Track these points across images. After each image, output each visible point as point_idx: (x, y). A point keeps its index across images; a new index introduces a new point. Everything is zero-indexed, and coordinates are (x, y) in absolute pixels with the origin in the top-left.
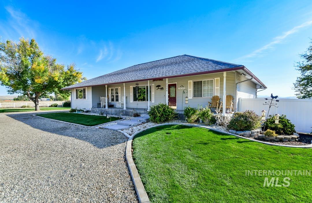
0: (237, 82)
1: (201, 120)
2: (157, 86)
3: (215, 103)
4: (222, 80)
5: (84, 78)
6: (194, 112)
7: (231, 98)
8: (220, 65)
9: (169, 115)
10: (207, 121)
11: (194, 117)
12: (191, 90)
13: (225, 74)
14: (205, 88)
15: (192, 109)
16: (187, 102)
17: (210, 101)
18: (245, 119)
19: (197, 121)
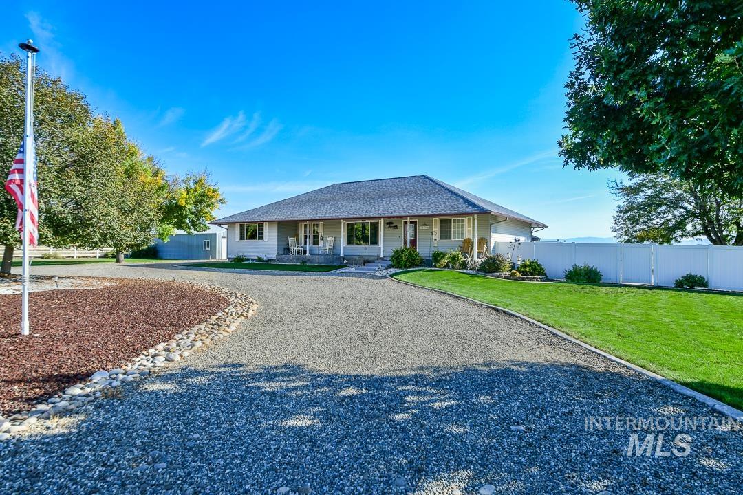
0: (491, 222)
1: (451, 265)
2: (388, 224)
3: (466, 246)
4: (474, 220)
5: (221, 200)
6: (444, 255)
7: (483, 241)
8: (471, 205)
9: (415, 259)
10: (457, 265)
11: (444, 262)
12: (437, 229)
13: (476, 216)
14: (454, 228)
15: (442, 253)
16: (436, 245)
17: (461, 244)
18: (493, 261)
19: (447, 266)
